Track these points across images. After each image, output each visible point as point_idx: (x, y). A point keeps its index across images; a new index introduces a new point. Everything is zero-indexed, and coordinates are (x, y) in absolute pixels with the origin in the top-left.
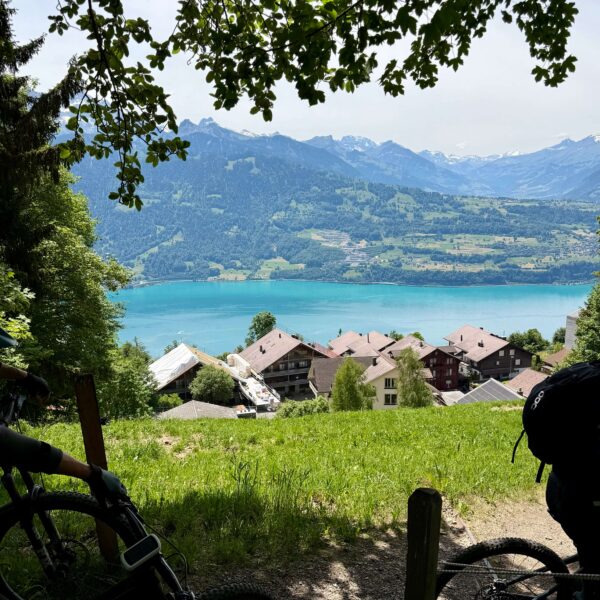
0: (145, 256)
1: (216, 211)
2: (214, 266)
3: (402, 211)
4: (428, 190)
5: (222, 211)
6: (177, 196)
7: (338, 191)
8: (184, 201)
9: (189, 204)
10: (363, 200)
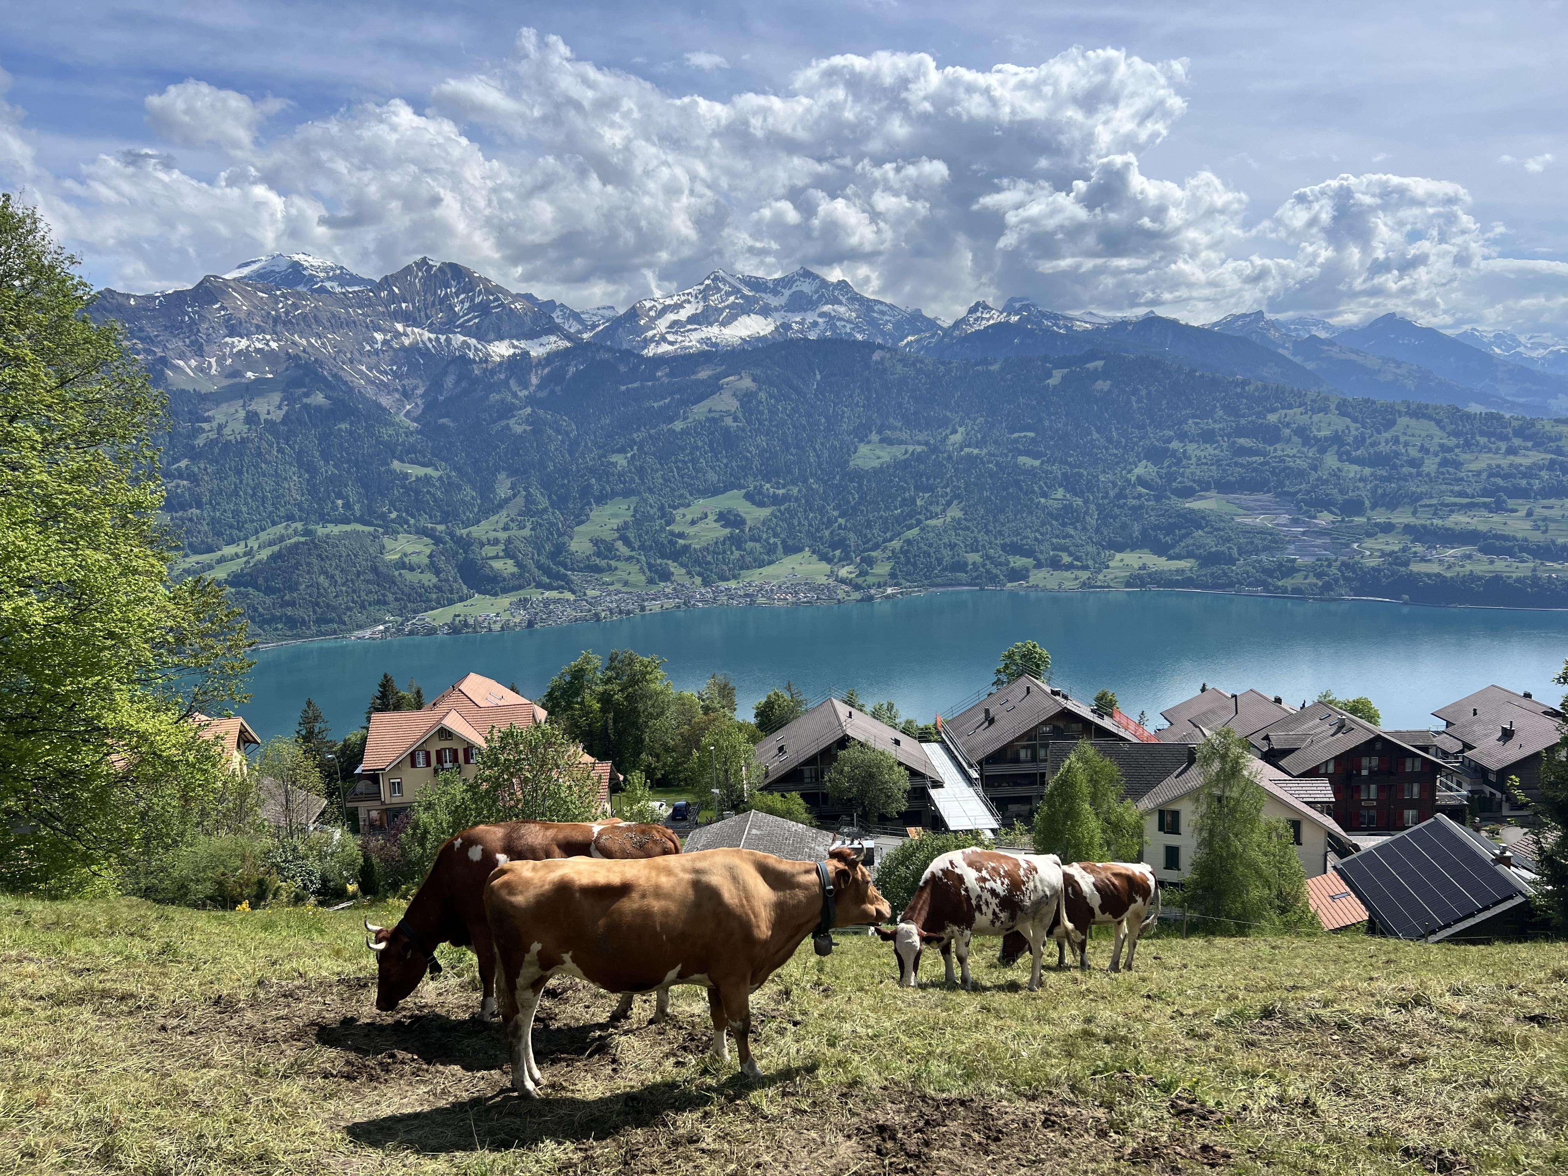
0: (896, 544)
1: (1025, 461)
2: (1018, 562)
3: (1414, 453)
4: (1475, 408)
5: (1037, 463)
6: (957, 438)
7: (1272, 418)
8: (969, 446)
9: (976, 451)
10: (1325, 433)
